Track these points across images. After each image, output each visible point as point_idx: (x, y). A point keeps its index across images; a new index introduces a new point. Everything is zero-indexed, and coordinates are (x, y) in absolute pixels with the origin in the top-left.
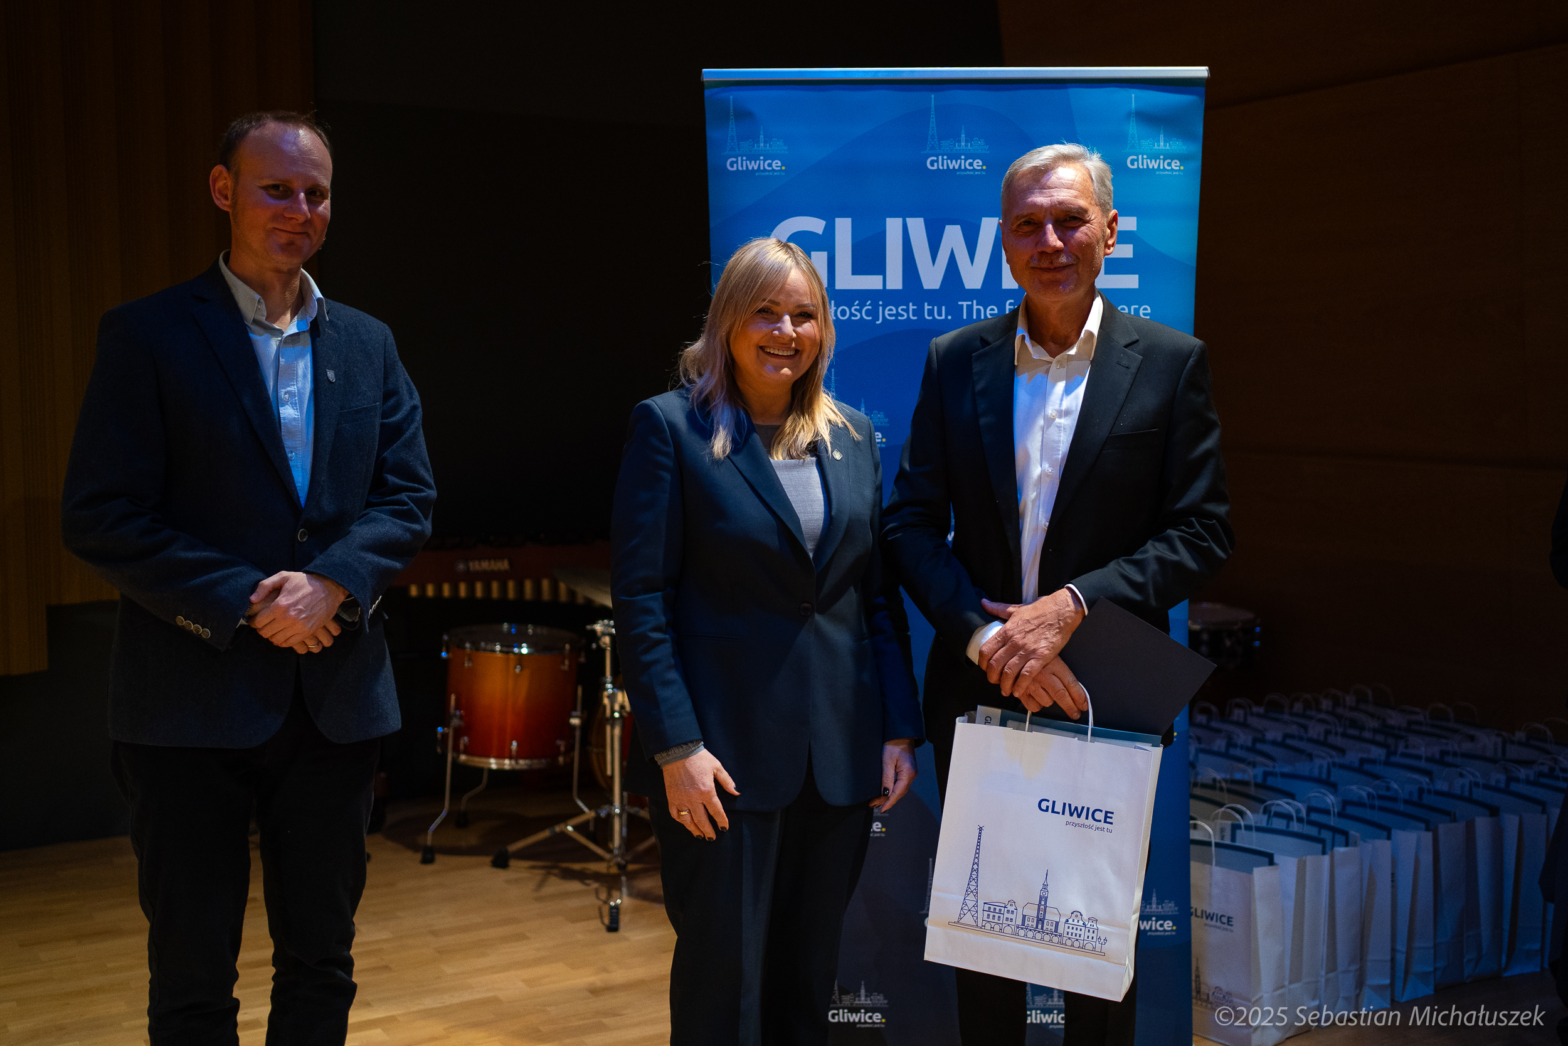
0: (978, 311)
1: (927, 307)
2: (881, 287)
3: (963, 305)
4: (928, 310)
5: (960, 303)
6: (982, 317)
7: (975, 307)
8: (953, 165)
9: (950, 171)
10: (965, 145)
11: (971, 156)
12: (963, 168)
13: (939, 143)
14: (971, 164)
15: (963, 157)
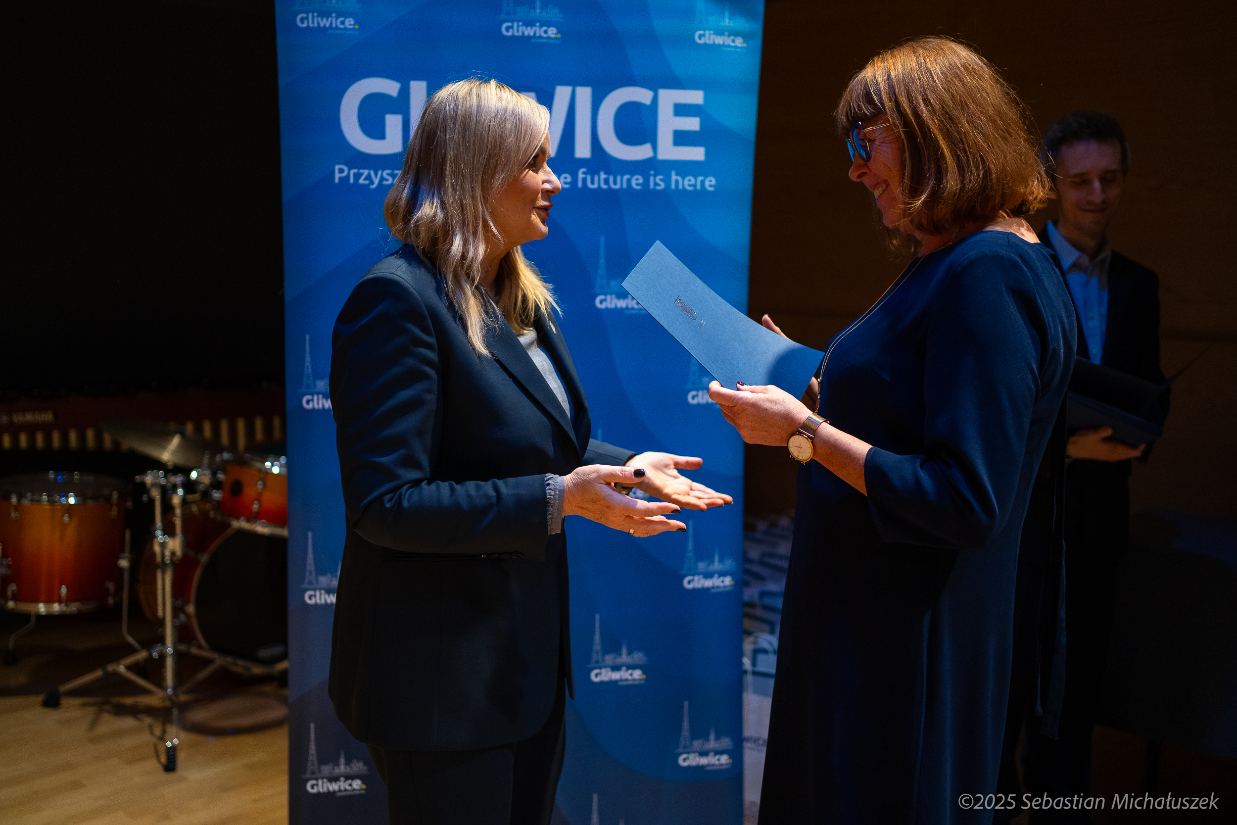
8: (529, 31)
9: (525, 38)
10: (541, 12)
11: (546, 24)
12: (537, 35)
13: (515, 9)
14: (546, 32)
15: (538, 24)
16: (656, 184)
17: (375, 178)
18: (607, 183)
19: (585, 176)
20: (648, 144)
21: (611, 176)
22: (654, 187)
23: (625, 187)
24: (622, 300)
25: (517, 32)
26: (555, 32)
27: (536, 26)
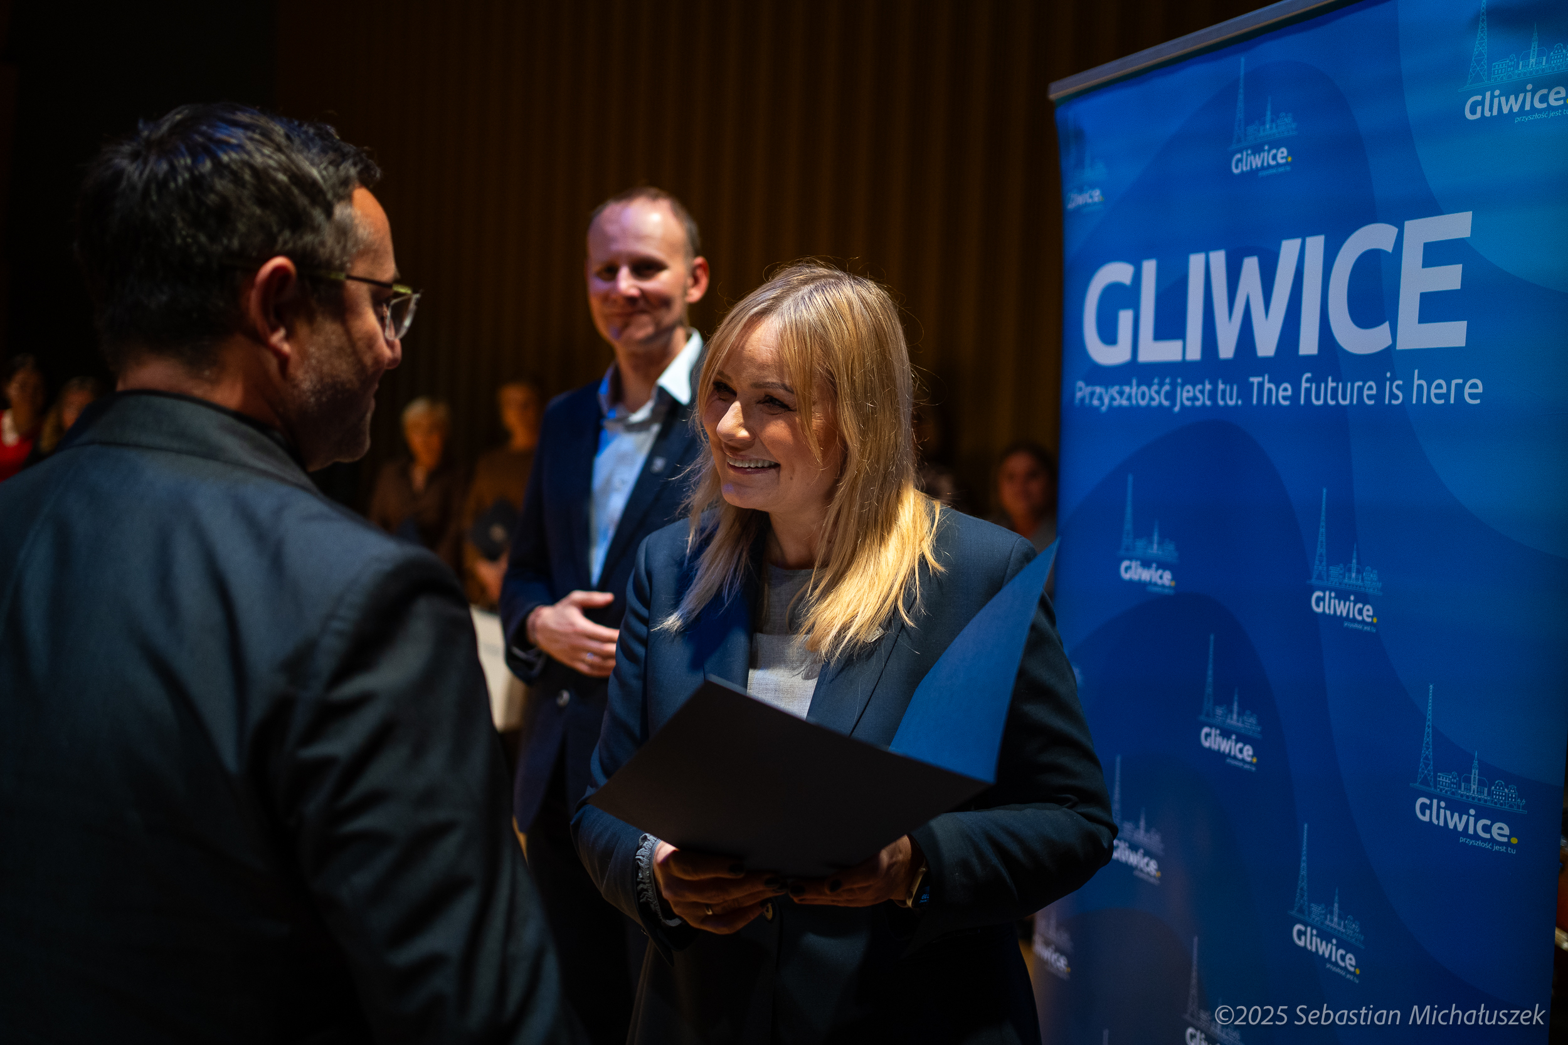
0: (1270, 390)
1: (1221, 386)
2: (1180, 359)
3: (1252, 384)
4: (1222, 390)
5: (1251, 379)
6: (1274, 402)
7: (1267, 385)
8: (1257, 162)
9: (1253, 172)
10: (1271, 128)
11: (1275, 144)
12: (1265, 164)
13: (1245, 130)
14: (1274, 157)
15: (1266, 148)
16: (1394, 396)
17: (1107, 398)
18: (1334, 396)
19: (1308, 385)
20: (1387, 324)
21: (1340, 385)
22: (1390, 401)
23: (1355, 402)
24: (1342, 603)
25: (1246, 165)
26: (1285, 154)
27: (1264, 151)
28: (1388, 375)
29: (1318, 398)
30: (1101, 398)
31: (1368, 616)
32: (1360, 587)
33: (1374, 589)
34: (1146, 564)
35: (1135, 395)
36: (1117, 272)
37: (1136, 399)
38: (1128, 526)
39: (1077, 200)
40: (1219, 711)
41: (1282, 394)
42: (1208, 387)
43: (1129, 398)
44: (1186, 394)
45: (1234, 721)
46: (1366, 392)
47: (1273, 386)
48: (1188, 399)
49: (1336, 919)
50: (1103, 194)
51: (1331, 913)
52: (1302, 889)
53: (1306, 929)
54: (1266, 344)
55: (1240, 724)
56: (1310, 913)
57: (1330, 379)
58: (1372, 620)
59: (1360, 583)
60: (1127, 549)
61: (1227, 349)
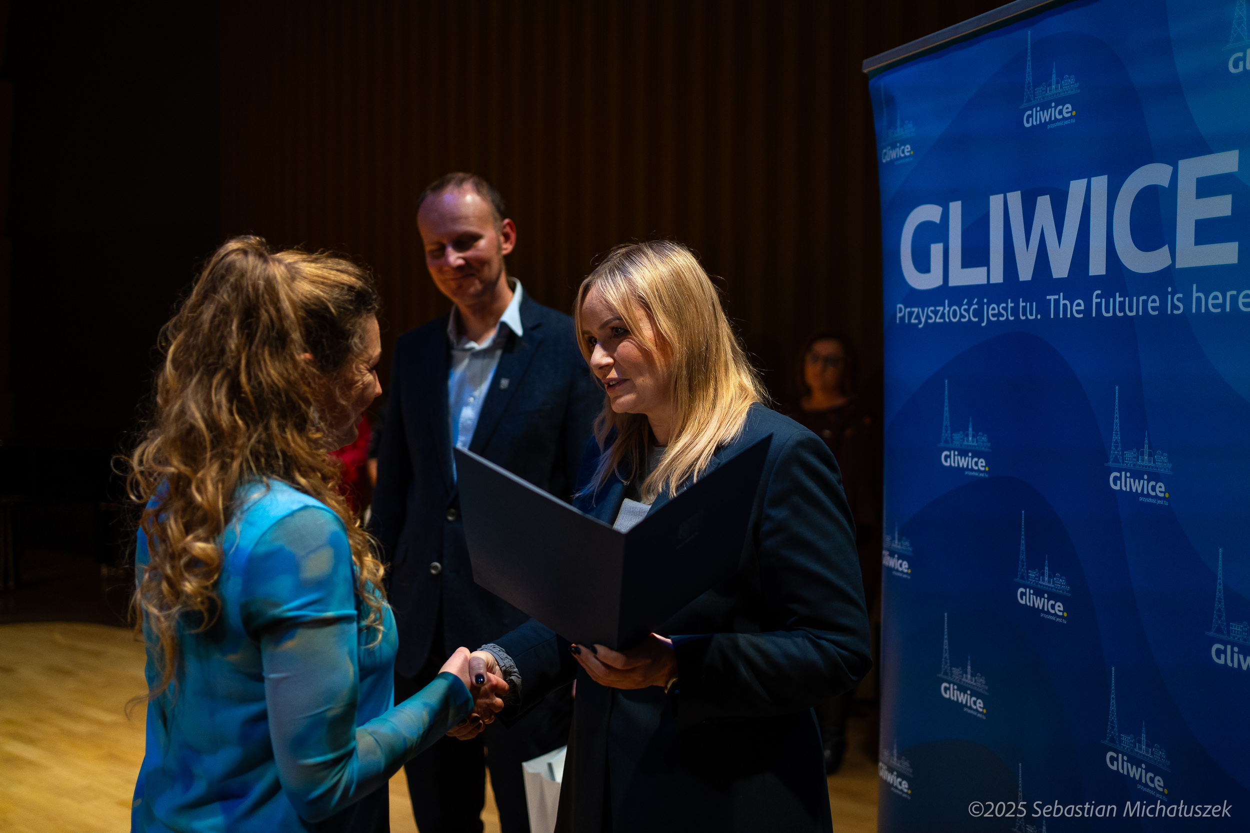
0: (1065, 305)
1: (1022, 304)
2: (985, 282)
3: (1050, 300)
4: (1023, 307)
5: (1048, 297)
6: (1069, 316)
7: (1062, 302)
8: (1045, 116)
9: (1043, 125)
10: (1057, 88)
11: (1061, 101)
12: (1053, 119)
13: (1034, 91)
14: (1061, 112)
15: (1053, 104)
16: (1175, 307)
17: (923, 316)
18: (1122, 309)
19: (1099, 300)
20: (1166, 247)
21: (1127, 299)
22: (1172, 311)
23: (1141, 314)
24: (1137, 481)
25: (1036, 120)
26: (1070, 109)
27: (1051, 107)
28: (1170, 289)
29: (1107, 311)
30: (918, 317)
31: (1161, 492)
32: (1152, 467)
33: (1165, 469)
34: (963, 453)
35: (947, 313)
36: (929, 213)
37: (949, 317)
38: (946, 422)
39: (889, 155)
40: (1032, 574)
41: (1076, 308)
42: (1010, 305)
43: (943, 317)
44: (991, 311)
45: (1045, 582)
46: (1150, 305)
47: (1067, 302)
48: (993, 315)
49: (1144, 747)
50: (912, 149)
51: (1140, 742)
52: (1112, 722)
53: (1118, 756)
54: (1060, 268)
55: (1051, 585)
56: (1120, 742)
57: (1117, 294)
58: (1165, 495)
59: (1152, 464)
60: (946, 441)
61: (1025, 272)
